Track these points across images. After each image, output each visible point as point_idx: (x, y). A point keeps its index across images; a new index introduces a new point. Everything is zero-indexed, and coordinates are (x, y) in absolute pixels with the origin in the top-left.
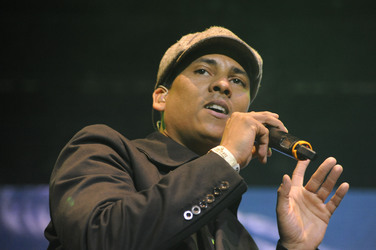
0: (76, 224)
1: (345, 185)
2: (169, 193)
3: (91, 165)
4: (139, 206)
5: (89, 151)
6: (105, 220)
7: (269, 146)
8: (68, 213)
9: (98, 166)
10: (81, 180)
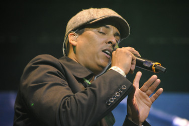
0: (51, 108)
1: (161, 89)
2: (97, 92)
3: (48, 76)
4: (84, 99)
5: (46, 69)
6: (69, 107)
7: (136, 65)
8: (44, 102)
9: (53, 77)
10: (46, 84)
